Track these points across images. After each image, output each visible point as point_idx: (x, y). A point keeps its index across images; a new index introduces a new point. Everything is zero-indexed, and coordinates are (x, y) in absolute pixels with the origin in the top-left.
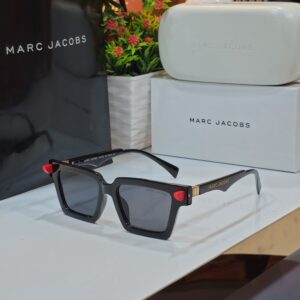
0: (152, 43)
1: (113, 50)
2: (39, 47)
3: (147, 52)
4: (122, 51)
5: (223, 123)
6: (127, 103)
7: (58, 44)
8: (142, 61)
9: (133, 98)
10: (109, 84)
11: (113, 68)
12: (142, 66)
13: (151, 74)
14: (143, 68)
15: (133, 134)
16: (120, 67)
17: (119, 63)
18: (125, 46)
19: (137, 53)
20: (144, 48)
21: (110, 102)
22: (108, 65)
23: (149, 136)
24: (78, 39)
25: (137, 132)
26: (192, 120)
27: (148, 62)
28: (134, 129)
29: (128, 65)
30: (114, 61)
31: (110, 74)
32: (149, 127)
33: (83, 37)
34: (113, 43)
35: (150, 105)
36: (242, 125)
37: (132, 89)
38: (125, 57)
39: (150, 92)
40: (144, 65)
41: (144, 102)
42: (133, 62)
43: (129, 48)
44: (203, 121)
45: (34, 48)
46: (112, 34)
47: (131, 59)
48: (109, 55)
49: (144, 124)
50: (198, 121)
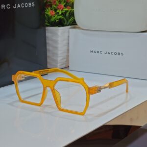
0: (71, 9)
1: (49, 12)
2: (8, 6)
3: (67, 14)
4: (54, 13)
5: (109, 53)
6: (56, 42)
7: (19, 6)
8: (65, 19)
9: (59, 39)
10: (47, 31)
11: (49, 23)
12: (64, 22)
13: (70, 27)
14: (66, 23)
15: (59, 59)
16: (53, 22)
17: (53, 19)
18: (56, 10)
19: (62, 14)
20: (66, 12)
21: (47, 41)
22: (46, 21)
23: (68, 61)
24: (30, 4)
25: (61, 58)
26: (91, 51)
27: (68, 20)
28: (60, 57)
29: (57, 21)
30: (50, 18)
31: (47, 26)
32: (68, 56)
33: (33, 3)
34: (49, 8)
35: (68, 43)
36: (119, 54)
37: (59, 34)
38: (56, 16)
39: (69, 37)
40: (66, 21)
41: (65, 42)
42: (60, 19)
43: (58, 11)
44: (98, 52)
45: (6, 7)
46: (49, 3)
47: (59, 17)
48: (47, 15)
49: (65, 54)
50: (95, 52)
